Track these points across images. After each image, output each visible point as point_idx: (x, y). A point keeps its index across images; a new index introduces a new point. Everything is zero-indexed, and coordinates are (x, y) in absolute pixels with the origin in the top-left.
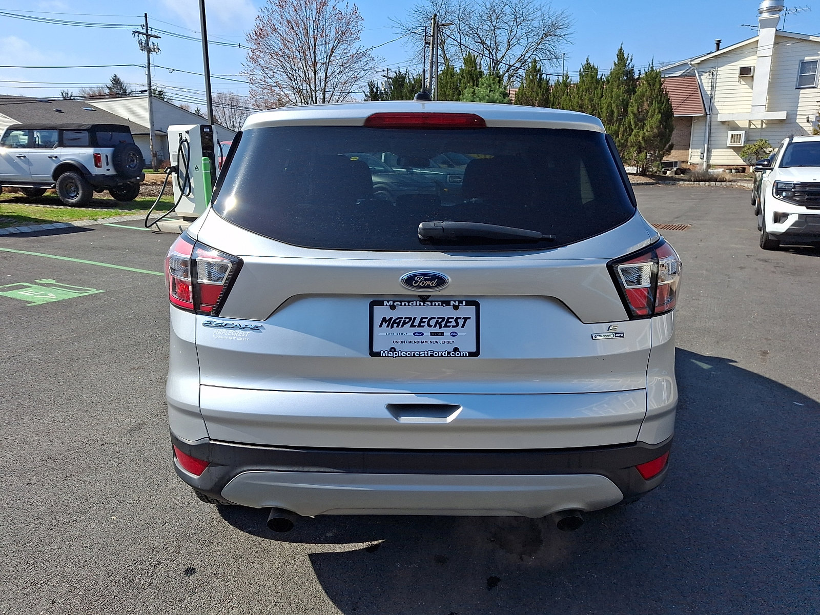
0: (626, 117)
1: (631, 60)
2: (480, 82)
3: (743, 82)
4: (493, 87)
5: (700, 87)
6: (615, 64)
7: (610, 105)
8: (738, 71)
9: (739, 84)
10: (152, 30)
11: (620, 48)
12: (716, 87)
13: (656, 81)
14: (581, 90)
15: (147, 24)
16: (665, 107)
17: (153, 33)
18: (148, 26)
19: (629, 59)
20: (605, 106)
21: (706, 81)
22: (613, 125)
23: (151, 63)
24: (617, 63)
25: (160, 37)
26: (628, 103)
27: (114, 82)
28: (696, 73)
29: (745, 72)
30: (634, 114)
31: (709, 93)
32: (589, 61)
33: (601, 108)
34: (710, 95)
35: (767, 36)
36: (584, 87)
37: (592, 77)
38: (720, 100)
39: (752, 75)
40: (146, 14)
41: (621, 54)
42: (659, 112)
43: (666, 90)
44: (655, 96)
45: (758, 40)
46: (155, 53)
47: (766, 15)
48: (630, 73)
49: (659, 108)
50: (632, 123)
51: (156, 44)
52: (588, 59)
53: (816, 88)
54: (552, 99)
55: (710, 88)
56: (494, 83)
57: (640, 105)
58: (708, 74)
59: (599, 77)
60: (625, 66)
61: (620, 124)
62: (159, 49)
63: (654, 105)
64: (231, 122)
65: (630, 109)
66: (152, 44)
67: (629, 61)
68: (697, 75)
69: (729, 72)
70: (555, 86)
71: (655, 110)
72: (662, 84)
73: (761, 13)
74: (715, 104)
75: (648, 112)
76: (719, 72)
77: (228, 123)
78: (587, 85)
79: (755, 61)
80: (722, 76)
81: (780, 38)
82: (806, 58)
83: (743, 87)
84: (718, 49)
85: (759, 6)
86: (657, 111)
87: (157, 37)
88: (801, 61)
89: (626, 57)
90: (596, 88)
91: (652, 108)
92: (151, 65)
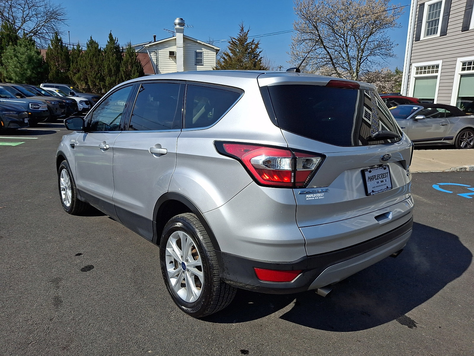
0: (119, 73)
1: (117, 40)
2: (18, 43)
3: (171, 59)
4: (29, 47)
5: (150, 60)
6: (108, 42)
7: (109, 65)
8: (168, 53)
9: (169, 60)
11: (110, 33)
12: (158, 60)
13: (133, 54)
14: (90, 55)
16: (140, 69)
19: (116, 40)
20: (106, 66)
21: (154, 56)
22: (112, 77)
24: (109, 41)
26: (119, 65)
28: (148, 52)
29: (172, 54)
30: (124, 72)
31: (155, 63)
32: (92, 38)
33: (104, 67)
34: (156, 64)
35: (179, 37)
36: (92, 54)
37: (96, 48)
38: (162, 67)
39: (175, 56)
41: (111, 36)
42: (137, 72)
43: (139, 60)
44: (134, 62)
45: (176, 38)
47: (178, 26)
48: (117, 48)
49: (137, 69)
50: (123, 77)
52: (91, 37)
53: (203, 65)
54: (72, 59)
55: (156, 61)
56: (29, 45)
57: (127, 67)
58: (154, 53)
59: (99, 48)
60: (114, 44)
61: (116, 77)
63: (134, 67)
65: (121, 69)
67: (116, 41)
68: (148, 53)
69: (164, 53)
70: (73, 51)
71: (135, 70)
72: (137, 56)
73: (175, 25)
74: (159, 69)
75: (131, 71)
76: (159, 53)
78: (93, 52)
79: (176, 49)
80: (161, 55)
81: (185, 39)
82: (197, 50)
83: (171, 61)
84: (155, 41)
85: (174, 22)
86: (136, 71)
88: (195, 51)
89: (114, 39)
90: (99, 55)
91: (133, 69)
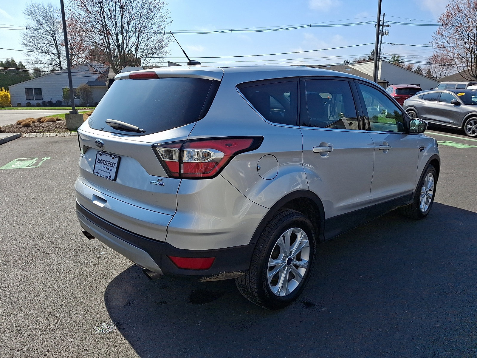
10: (387, 22)
15: (384, 19)
17: (387, 24)
18: (385, 20)
23: (382, 41)
25: (390, 26)
27: (372, 53)
40: (384, 14)
46: (386, 35)
51: (387, 30)
62: (388, 33)
64: (440, 73)
66: (385, 30)
77: (437, 74)
87: (389, 26)
92: (382, 43)
